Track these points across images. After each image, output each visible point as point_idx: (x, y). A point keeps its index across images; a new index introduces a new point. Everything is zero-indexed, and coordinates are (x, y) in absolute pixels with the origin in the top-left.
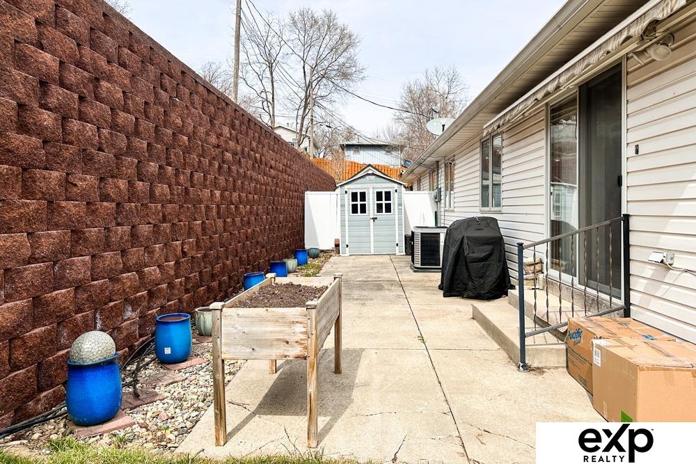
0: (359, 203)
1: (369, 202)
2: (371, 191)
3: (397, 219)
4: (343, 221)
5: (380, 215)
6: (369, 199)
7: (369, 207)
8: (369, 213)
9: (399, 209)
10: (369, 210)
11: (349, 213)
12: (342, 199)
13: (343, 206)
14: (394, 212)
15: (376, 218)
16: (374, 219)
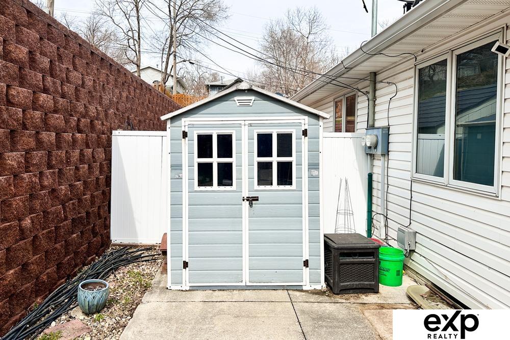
0: (215, 160)
1: (239, 159)
2: (245, 131)
3: (305, 201)
4: (176, 204)
5: (263, 191)
6: (239, 153)
7: (240, 172)
8: (240, 185)
9: (311, 177)
10: (239, 179)
11: (191, 185)
12: (175, 152)
13: (176, 167)
14: (299, 184)
15: (256, 199)
16: (252, 200)
